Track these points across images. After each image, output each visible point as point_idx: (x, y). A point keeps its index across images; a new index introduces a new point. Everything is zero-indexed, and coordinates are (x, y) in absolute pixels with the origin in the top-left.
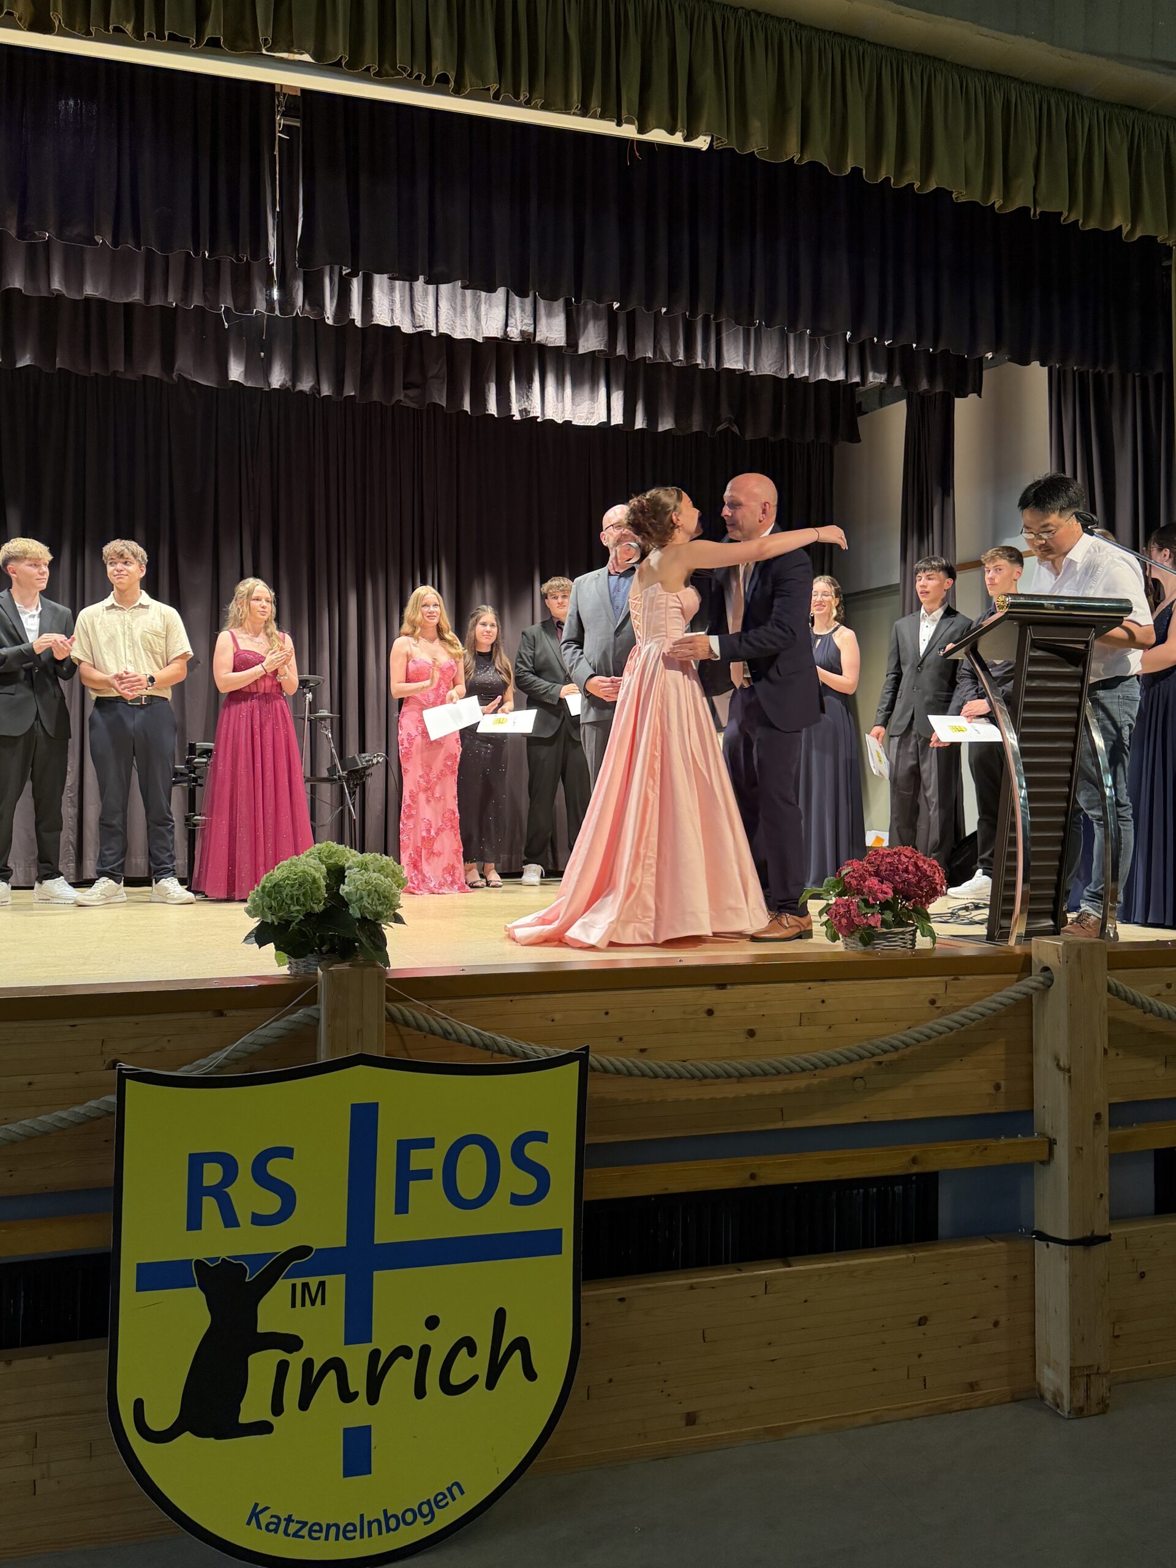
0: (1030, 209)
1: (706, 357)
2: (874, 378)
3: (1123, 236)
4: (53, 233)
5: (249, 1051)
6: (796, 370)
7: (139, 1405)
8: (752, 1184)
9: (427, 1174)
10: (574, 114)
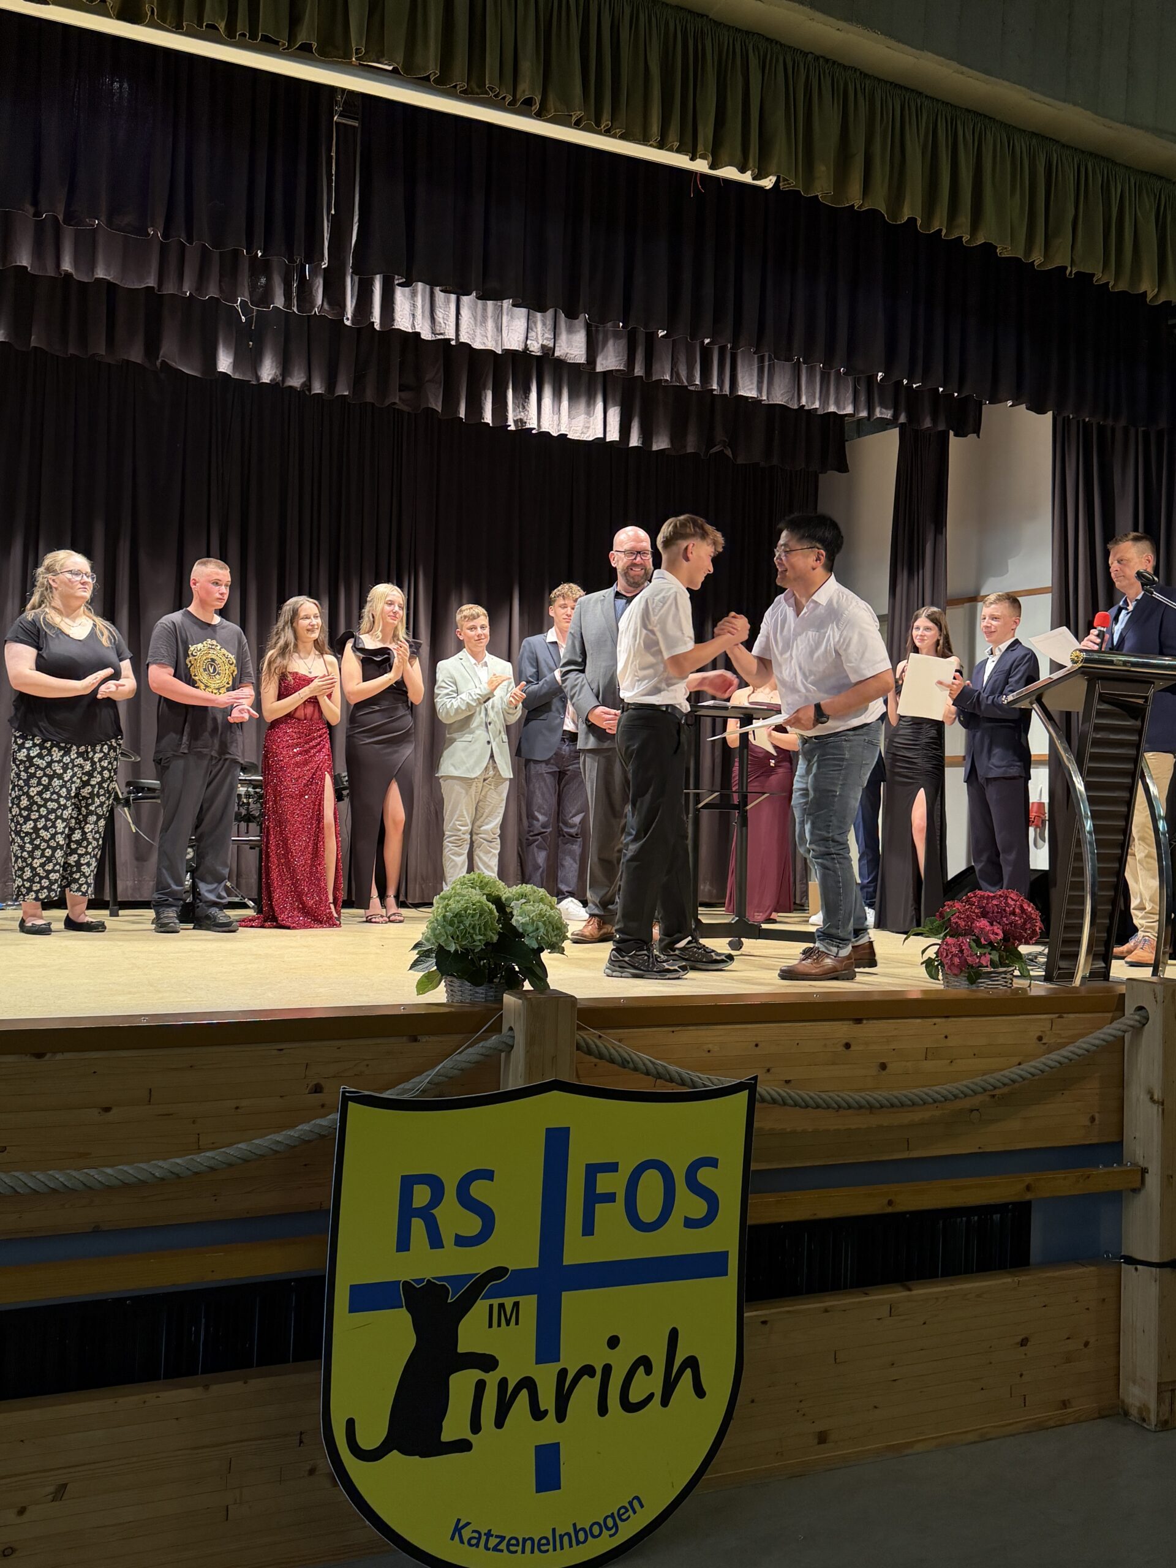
0: (1066, 268)
1: (721, 383)
2: (881, 413)
3: (1148, 300)
4: (105, 222)
5: (451, 1075)
6: (807, 402)
7: (351, 1423)
8: (889, 1210)
9: (610, 1198)
10: (651, 146)
